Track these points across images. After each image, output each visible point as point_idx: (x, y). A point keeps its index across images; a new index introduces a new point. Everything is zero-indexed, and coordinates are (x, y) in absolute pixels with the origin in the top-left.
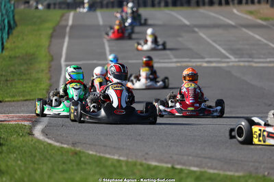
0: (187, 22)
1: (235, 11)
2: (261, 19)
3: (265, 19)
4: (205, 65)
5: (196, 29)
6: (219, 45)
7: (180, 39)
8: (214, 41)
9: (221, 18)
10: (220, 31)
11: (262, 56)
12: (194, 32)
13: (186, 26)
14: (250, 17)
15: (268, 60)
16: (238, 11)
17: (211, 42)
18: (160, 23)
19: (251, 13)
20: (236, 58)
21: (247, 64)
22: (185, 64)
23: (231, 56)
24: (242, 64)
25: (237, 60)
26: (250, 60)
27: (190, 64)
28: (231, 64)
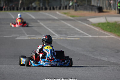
0: (34, 17)
1: (58, 12)
2: (71, 16)
3: (73, 17)
5: (38, 21)
6: (50, 29)
8: (48, 27)
9: (51, 15)
10: (50, 22)
11: (72, 34)
12: (37, 22)
13: (34, 19)
14: (65, 16)
15: (75, 36)
16: (59, 12)
17: (46, 27)
19: (65, 13)
20: (59, 35)
21: (64, 38)
22: (33, 38)
23: (56, 34)
24: (62, 38)
25: (59, 36)
26: (66, 36)
27: (35, 38)
28: (56, 38)
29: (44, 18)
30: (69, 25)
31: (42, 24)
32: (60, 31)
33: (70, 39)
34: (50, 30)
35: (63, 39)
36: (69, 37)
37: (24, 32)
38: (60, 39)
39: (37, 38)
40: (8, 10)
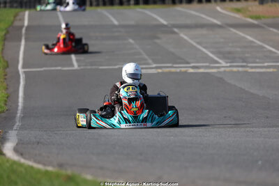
0: (165, 23)
1: (218, 9)
2: (251, 18)
3: (257, 18)
4: (191, 70)
5: (176, 30)
6: (205, 47)
7: (157, 41)
8: (198, 43)
9: (203, 16)
10: (204, 31)
11: (258, 60)
12: (174, 33)
13: (163, 26)
14: (237, 16)
15: (266, 64)
16: (221, 8)
17: (195, 44)
18: (132, 23)
19: (238, 11)
20: (227, 63)
21: (240, 69)
22: (167, 70)
23: (220, 61)
24: (235, 69)
25: (228, 65)
26: (244, 64)
27: (173, 70)
28: (222, 69)
29: (188, 22)
30: (250, 38)
31: (185, 37)
32: (229, 53)
33: (253, 70)
34: (204, 50)
35: (238, 72)
36: (252, 67)
37: (146, 57)
38: (232, 72)
39: (178, 70)
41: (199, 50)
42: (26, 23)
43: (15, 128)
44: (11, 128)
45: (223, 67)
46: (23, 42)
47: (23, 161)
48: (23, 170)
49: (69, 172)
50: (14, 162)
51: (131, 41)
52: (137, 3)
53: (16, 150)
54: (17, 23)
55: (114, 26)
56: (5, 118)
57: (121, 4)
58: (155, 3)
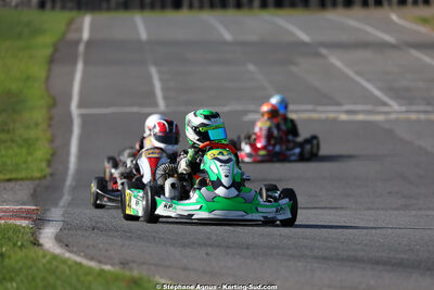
0: (305, 37)
1: (394, 17)
4: (344, 117)
6: (369, 80)
7: (294, 69)
8: (359, 73)
9: (369, 29)
10: (367, 54)
12: (318, 55)
13: (305, 44)
14: (423, 29)
16: (398, 16)
17: (351, 74)
18: (253, 38)
19: (425, 21)
20: (401, 105)
21: (422, 116)
22: (305, 116)
23: (391, 102)
24: (413, 116)
25: (403, 109)
26: (428, 108)
27: (315, 116)
28: (393, 116)
29: (344, 38)
31: (338, 63)
32: (408, 89)
35: (419, 121)
38: (409, 121)
39: (323, 116)
40: (201, 7)
41: (358, 84)
42: (86, 35)
43: (62, 203)
44: (56, 204)
45: (395, 112)
46: (80, 67)
47: (67, 255)
48: (66, 268)
49: (136, 273)
50: (55, 257)
51: (251, 67)
52: (264, 5)
53: (58, 239)
54: (72, 36)
55: (225, 43)
56: (47, 188)
57: (239, 6)
58: (293, 5)
